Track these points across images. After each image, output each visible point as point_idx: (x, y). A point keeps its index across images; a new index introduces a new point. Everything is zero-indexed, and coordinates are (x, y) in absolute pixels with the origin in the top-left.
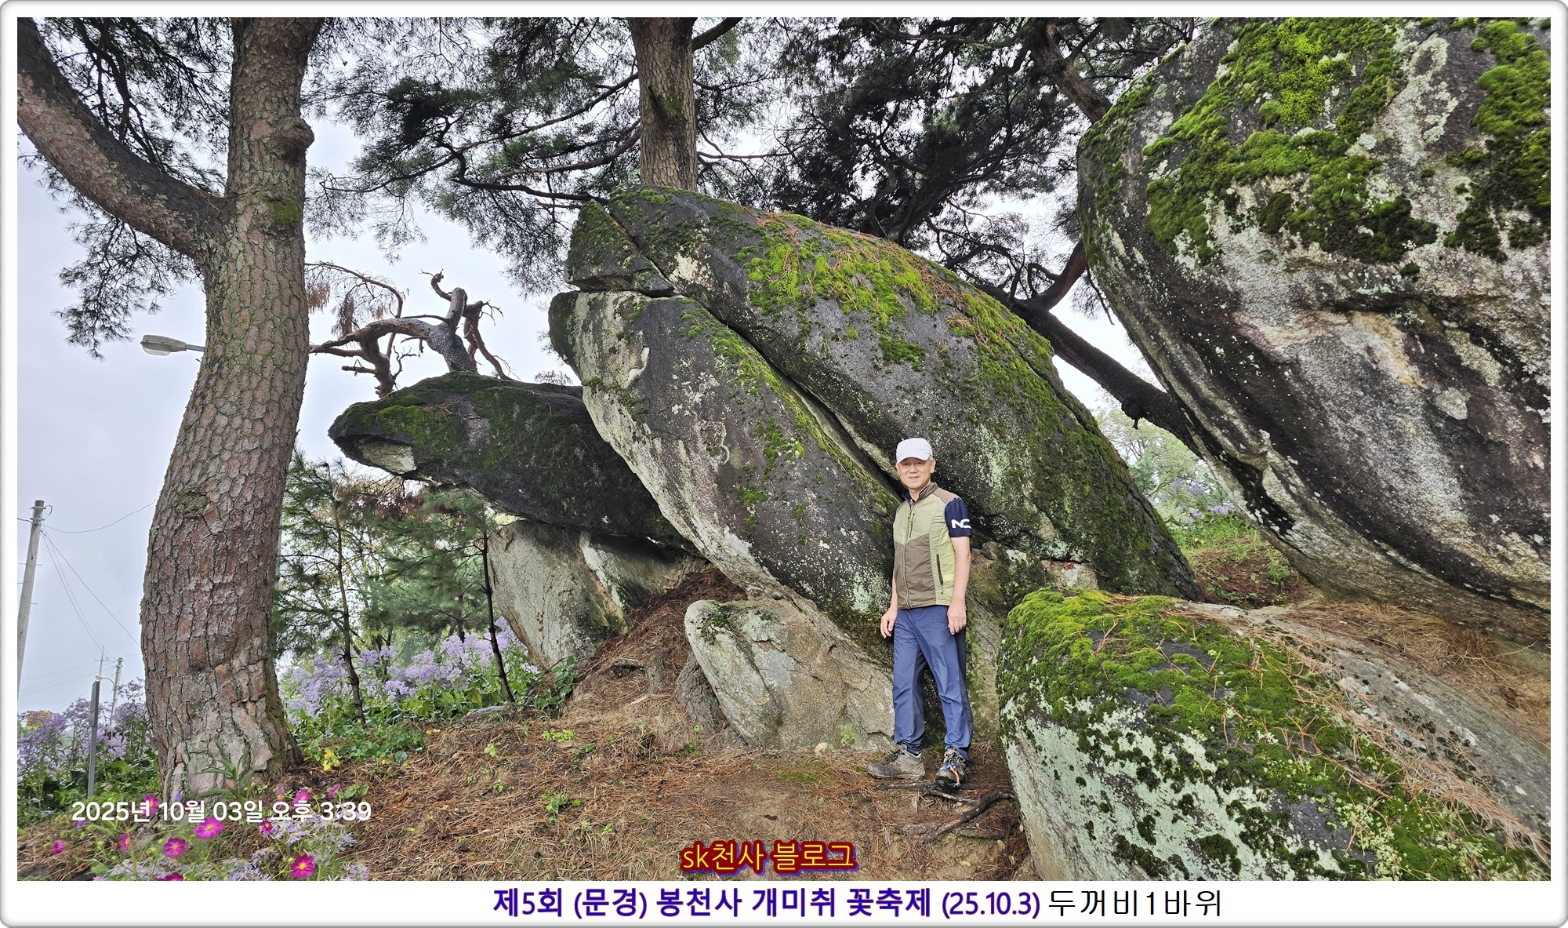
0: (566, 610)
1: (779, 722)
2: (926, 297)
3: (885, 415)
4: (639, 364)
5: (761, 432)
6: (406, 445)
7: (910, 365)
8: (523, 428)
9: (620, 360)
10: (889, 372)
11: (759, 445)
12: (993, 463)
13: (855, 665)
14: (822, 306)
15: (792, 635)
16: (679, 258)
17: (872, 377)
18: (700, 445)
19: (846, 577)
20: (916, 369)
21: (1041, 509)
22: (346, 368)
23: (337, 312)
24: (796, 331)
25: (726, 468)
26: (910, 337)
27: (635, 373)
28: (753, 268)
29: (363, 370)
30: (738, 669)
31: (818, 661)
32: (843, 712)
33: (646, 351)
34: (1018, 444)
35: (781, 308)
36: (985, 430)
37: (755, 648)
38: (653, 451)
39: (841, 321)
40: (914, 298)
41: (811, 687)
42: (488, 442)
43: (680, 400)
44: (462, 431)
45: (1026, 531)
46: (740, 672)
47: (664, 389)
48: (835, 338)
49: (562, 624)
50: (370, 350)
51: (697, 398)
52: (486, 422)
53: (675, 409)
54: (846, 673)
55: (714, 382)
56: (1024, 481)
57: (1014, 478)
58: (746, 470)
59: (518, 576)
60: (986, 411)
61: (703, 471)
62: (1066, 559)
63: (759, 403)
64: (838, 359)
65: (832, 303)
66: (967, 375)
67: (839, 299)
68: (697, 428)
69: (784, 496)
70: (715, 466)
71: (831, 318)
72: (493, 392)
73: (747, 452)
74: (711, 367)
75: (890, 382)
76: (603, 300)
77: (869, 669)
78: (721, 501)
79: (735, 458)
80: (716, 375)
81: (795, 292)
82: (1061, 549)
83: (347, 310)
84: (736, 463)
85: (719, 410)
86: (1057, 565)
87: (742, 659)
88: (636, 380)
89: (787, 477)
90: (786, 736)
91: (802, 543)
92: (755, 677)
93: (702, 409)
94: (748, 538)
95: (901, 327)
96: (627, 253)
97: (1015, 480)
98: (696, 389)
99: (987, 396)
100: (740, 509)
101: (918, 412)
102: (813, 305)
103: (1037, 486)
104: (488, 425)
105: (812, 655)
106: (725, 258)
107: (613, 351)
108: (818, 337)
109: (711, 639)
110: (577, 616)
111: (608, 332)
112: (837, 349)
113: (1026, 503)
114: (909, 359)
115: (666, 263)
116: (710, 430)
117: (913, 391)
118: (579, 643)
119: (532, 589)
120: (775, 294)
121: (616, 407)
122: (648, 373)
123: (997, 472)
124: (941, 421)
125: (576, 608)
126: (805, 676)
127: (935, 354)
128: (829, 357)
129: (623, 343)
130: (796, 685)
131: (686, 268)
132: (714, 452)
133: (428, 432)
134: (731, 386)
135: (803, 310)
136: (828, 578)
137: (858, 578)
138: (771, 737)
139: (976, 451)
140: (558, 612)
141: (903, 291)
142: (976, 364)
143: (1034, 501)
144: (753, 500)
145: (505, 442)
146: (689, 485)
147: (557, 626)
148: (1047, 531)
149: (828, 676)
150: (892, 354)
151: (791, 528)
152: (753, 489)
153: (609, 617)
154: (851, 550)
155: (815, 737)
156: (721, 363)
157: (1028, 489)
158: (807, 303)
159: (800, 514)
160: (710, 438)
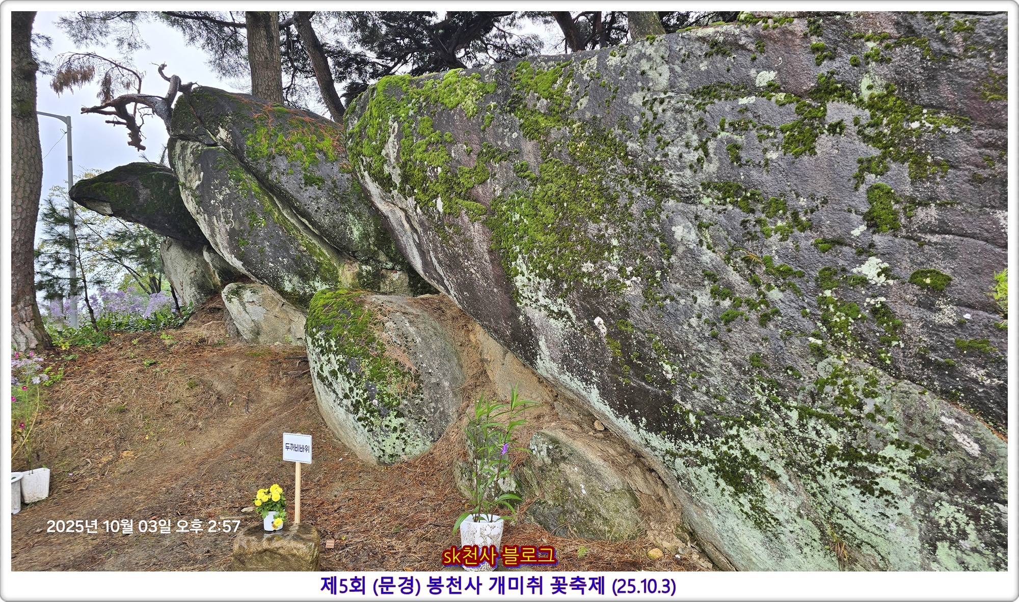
0: (193, 281)
1: (258, 334)
2: (331, 154)
3: (304, 209)
4: (199, 179)
5: (248, 214)
6: (107, 202)
7: (316, 187)
8: (168, 193)
9: (192, 176)
10: (306, 190)
11: (246, 221)
12: (354, 230)
13: (292, 312)
14: (278, 158)
15: (264, 299)
16: (220, 129)
17: (298, 192)
18: (222, 219)
19: (281, 277)
20: (319, 189)
21: (379, 249)
22: (108, 122)
23: (100, 83)
24: (265, 169)
25: (233, 230)
26: (318, 174)
27: (198, 183)
28: (248, 139)
29: (119, 123)
30: (240, 313)
31: (277, 310)
32: (289, 330)
33: (202, 173)
34: (368, 221)
35: (259, 159)
36: (351, 216)
37: (247, 305)
38: (205, 219)
39: (286, 166)
40: (325, 154)
41: (274, 320)
42: (149, 200)
43: (215, 198)
44: (136, 195)
45: (372, 258)
46: (240, 314)
47: (208, 192)
48: (283, 174)
49: (191, 288)
50: (122, 112)
51: (221, 198)
52: (148, 191)
53: (212, 202)
54: (290, 315)
55: (228, 191)
56: (370, 237)
57: (365, 236)
58: (241, 231)
59: (172, 263)
60: (353, 208)
61: (223, 230)
62: (393, 269)
63: (247, 202)
64: (284, 183)
65: (283, 157)
66: (345, 191)
67: (287, 155)
68: (221, 211)
69: (255, 243)
70: (228, 228)
71: (282, 164)
72: (152, 175)
73: (242, 223)
74: (227, 184)
75: (307, 194)
76: (187, 145)
77: (298, 314)
78: (230, 244)
79: (235, 225)
80: (229, 188)
81: (266, 152)
82: (390, 265)
83: (107, 82)
84: (237, 228)
85: (230, 204)
86: (389, 271)
87: (241, 309)
88: (198, 186)
89: (257, 235)
90: (261, 339)
91: (262, 263)
92: (247, 316)
93: (223, 203)
94: (241, 260)
95: (315, 168)
96: (195, 126)
97: (366, 237)
98: (220, 194)
99: (353, 201)
100: (237, 247)
101: (318, 208)
102: (274, 158)
103: (377, 239)
104: (149, 192)
105: (274, 308)
106: (237, 132)
107: (190, 171)
108: (275, 173)
109: (230, 300)
110: (198, 284)
111: (188, 162)
112: (284, 179)
113: (372, 247)
114: (316, 184)
115: (214, 130)
116: (226, 213)
117: (317, 198)
118: (198, 297)
119: (178, 270)
120: (256, 152)
121: (190, 197)
122: (202, 184)
123: (356, 234)
124: (329, 212)
125: (197, 281)
126: (271, 316)
127: (330, 182)
128: (279, 182)
129: (193, 168)
130: (266, 319)
131: (223, 134)
132: (228, 223)
133: (117, 196)
134: (235, 193)
135: (269, 160)
136: (273, 277)
137: (286, 278)
138: (255, 340)
139: (346, 225)
140: (189, 281)
141: (320, 151)
142: (350, 186)
143: (375, 245)
144: (243, 244)
145: (158, 201)
146: (218, 236)
147: (188, 288)
148: (382, 257)
149: (282, 316)
150: (309, 181)
151: (258, 257)
152: (244, 239)
153: (214, 285)
154: (283, 266)
155: (275, 339)
156: (232, 183)
157: (372, 239)
158: (271, 157)
159: (262, 251)
160: (226, 216)
